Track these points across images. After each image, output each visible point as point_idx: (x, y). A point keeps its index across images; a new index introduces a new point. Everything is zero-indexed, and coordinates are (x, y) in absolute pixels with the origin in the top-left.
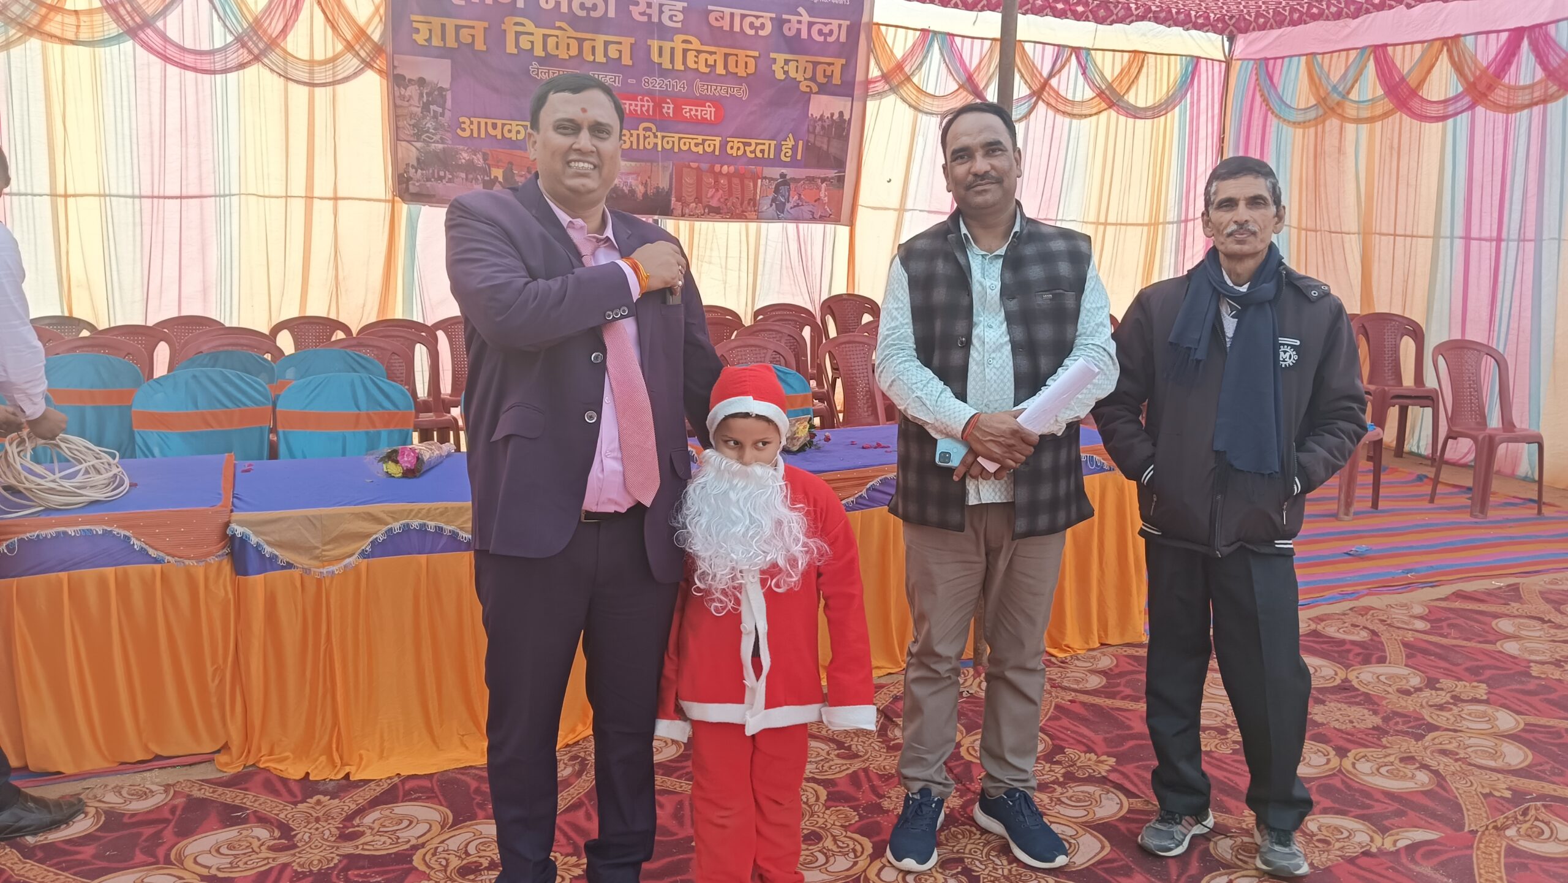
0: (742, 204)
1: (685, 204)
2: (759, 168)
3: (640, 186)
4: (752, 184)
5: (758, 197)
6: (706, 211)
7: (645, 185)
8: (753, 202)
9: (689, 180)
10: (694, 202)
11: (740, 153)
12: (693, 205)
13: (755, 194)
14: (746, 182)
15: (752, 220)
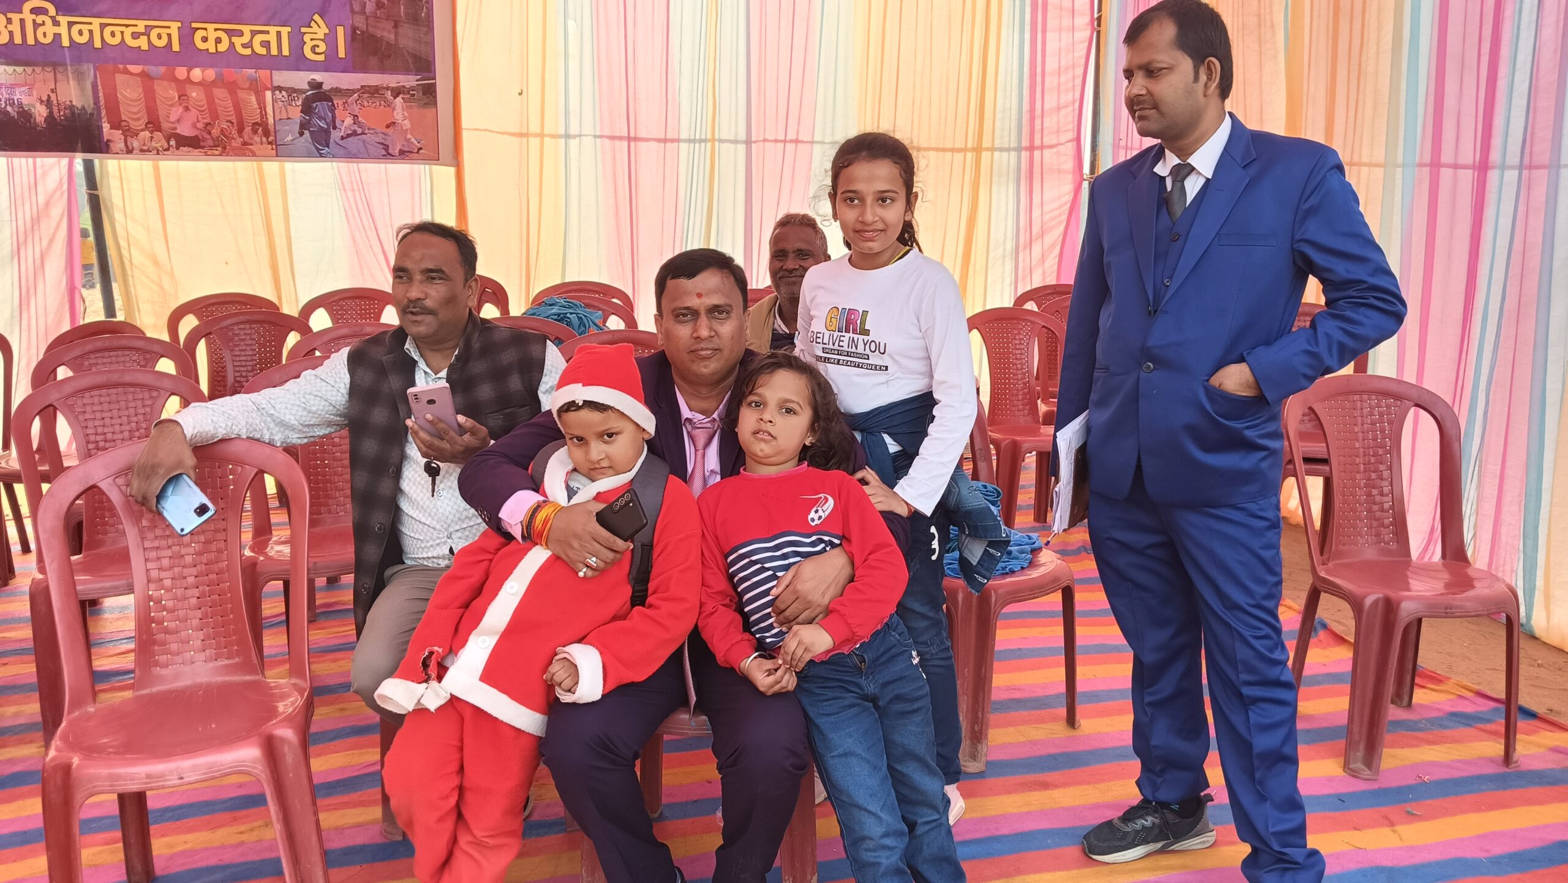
0: (240, 131)
1: (129, 133)
2: (263, 74)
3: (38, 105)
4: (253, 99)
5: (271, 121)
6: (173, 143)
7: (48, 103)
8: (262, 127)
9: (129, 93)
10: (146, 128)
11: (223, 47)
12: (147, 134)
13: (263, 114)
14: (242, 94)
15: (267, 157)
